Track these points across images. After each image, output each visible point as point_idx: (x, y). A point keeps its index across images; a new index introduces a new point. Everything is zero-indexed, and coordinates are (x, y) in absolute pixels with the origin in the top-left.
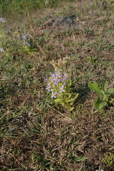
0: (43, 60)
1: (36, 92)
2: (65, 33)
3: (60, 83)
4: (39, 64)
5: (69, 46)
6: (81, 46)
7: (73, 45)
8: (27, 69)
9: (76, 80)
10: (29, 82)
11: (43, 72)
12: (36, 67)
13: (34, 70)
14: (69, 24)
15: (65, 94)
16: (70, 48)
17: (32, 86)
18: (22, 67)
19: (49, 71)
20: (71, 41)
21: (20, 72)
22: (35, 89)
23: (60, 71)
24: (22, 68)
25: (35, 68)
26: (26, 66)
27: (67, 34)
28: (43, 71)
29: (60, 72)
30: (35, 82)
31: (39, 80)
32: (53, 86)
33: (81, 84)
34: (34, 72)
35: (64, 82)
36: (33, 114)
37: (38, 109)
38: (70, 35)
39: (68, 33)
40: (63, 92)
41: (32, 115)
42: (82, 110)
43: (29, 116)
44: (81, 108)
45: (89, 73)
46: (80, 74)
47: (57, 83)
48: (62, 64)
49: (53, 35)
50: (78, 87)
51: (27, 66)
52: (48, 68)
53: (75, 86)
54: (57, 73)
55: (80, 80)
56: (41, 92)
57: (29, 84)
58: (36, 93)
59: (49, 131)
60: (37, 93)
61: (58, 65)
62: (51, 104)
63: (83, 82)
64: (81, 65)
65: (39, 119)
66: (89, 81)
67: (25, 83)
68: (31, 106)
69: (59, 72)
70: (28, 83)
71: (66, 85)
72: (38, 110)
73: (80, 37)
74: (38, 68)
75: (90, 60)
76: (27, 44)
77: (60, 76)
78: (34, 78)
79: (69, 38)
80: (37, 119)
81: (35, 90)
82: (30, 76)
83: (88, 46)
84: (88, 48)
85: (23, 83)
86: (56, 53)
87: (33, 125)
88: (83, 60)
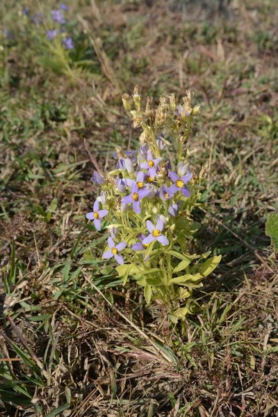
0: (107, 101)
1: (57, 212)
2: (195, 32)
3: (150, 205)
4: (89, 112)
5: (201, 74)
6: (241, 79)
7: (214, 73)
8: (45, 122)
9: (213, 190)
10: (41, 170)
11: (97, 142)
12: (77, 122)
13: (66, 130)
14: (209, 11)
15: (166, 252)
16: (204, 79)
17: (46, 188)
18: (32, 113)
19: (120, 142)
20: (209, 60)
21: (21, 131)
22: (55, 200)
23: (162, 147)
24: (31, 117)
25: (73, 123)
26: (43, 112)
27: (199, 38)
28: (100, 140)
29: (162, 152)
30: (60, 172)
31: (79, 167)
32: (120, 210)
33: (232, 211)
34: (66, 136)
35: (169, 202)
36: (24, 304)
37: (48, 287)
38: (209, 42)
39: (204, 33)
40: (157, 245)
41: (17, 306)
42: (224, 324)
43: (5, 312)
44: (219, 312)
45: (262, 174)
46: (226, 172)
47: (137, 200)
48: (173, 117)
49: (155, 32)
50: (220, 223)
51: (47, 114)
52: (119, 131)
53: (207, 215)
54: (146, 155)
55: (227, 193)
56: (73, 215)
57: (39, 177)
58: (54, 217)
59: (69, 400)
60: (60, 218)
61: (157, 122)
62: (101, 275)
63: (239, 204)
64: (235, 140)
65: (42, 329)
66: (259, 202)
67: (26, 172)
68: (24, 267)
69: (157, 154)
70: (37, 172)
71: (177, 218)
72: (46, 292)
73: (240, 53)
74: (83, 126)
75: (270, 128)
76: (65, 39)
77: (158, 170)
78: (62, 157)
79: (203, 49)
80: (35, 328)
81: (55, 206)
82: (48, 151)
83: (263, 83)
84: (263, 87)
85: (17, 170)
86: (156, 86)
87: (12, 354)
88: (244, 123)
